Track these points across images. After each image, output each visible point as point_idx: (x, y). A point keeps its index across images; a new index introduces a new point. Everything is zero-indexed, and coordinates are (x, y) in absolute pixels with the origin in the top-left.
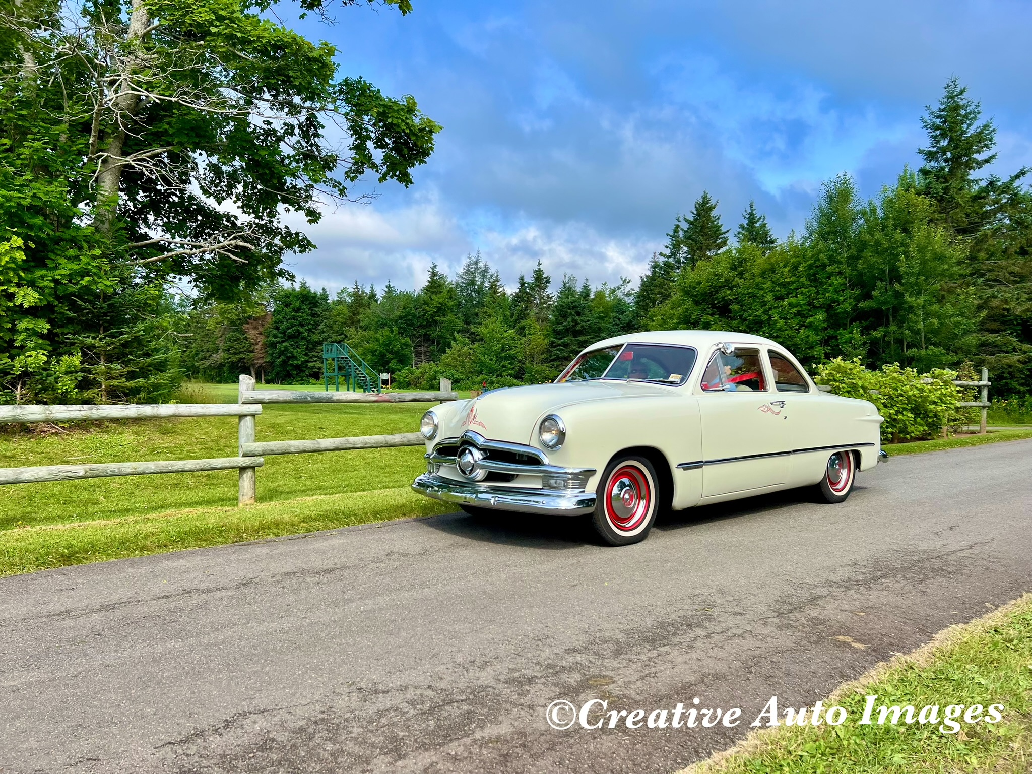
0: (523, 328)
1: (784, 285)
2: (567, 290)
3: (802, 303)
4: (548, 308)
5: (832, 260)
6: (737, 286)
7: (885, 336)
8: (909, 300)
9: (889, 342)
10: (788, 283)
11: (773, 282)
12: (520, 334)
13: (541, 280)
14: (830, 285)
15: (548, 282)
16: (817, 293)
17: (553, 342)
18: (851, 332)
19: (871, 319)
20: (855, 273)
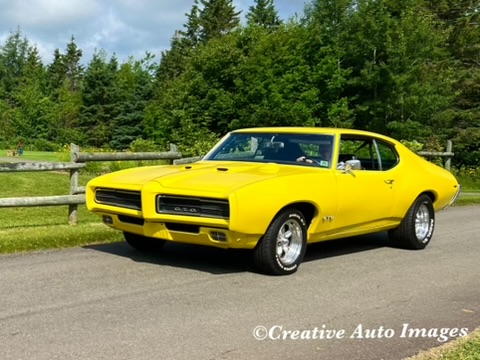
0: (57, 96)
1: (282, 62)
2: (97, 63)
3: (297, 79)
4: (80, 78)
5: (327, 41)
6: (242, 62)
7: (369, 110)
8: (394, 78)
10: (286, 60)
11: (273, 59)
12: (54, 100)
13: (74, 53)
14: (324, 64)
15: (80, 55)
16: (312, 69)
17: (82, 109)
18: (340, 106)
19: (357, 95)
20: (345, 53)
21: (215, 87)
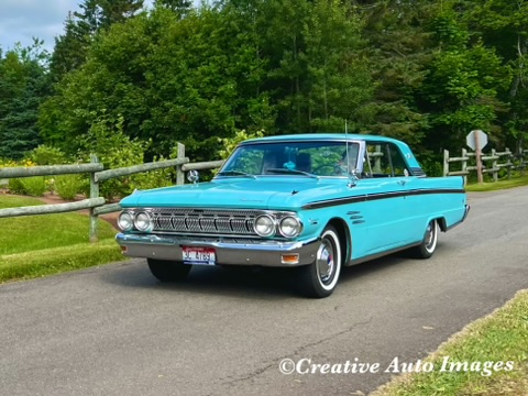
1: (196, 52)
3: (213, 71)
6: (151, 52)
7: (292, 105)
8: (312, 69)
9: (296, 111)
10: (201, 50)
11: (186, 49)
14: (241, 53)
16: (229, 61)
18: (260, 102)
19: (279, 88)
20: (264, 41)
21: (122, 82)
